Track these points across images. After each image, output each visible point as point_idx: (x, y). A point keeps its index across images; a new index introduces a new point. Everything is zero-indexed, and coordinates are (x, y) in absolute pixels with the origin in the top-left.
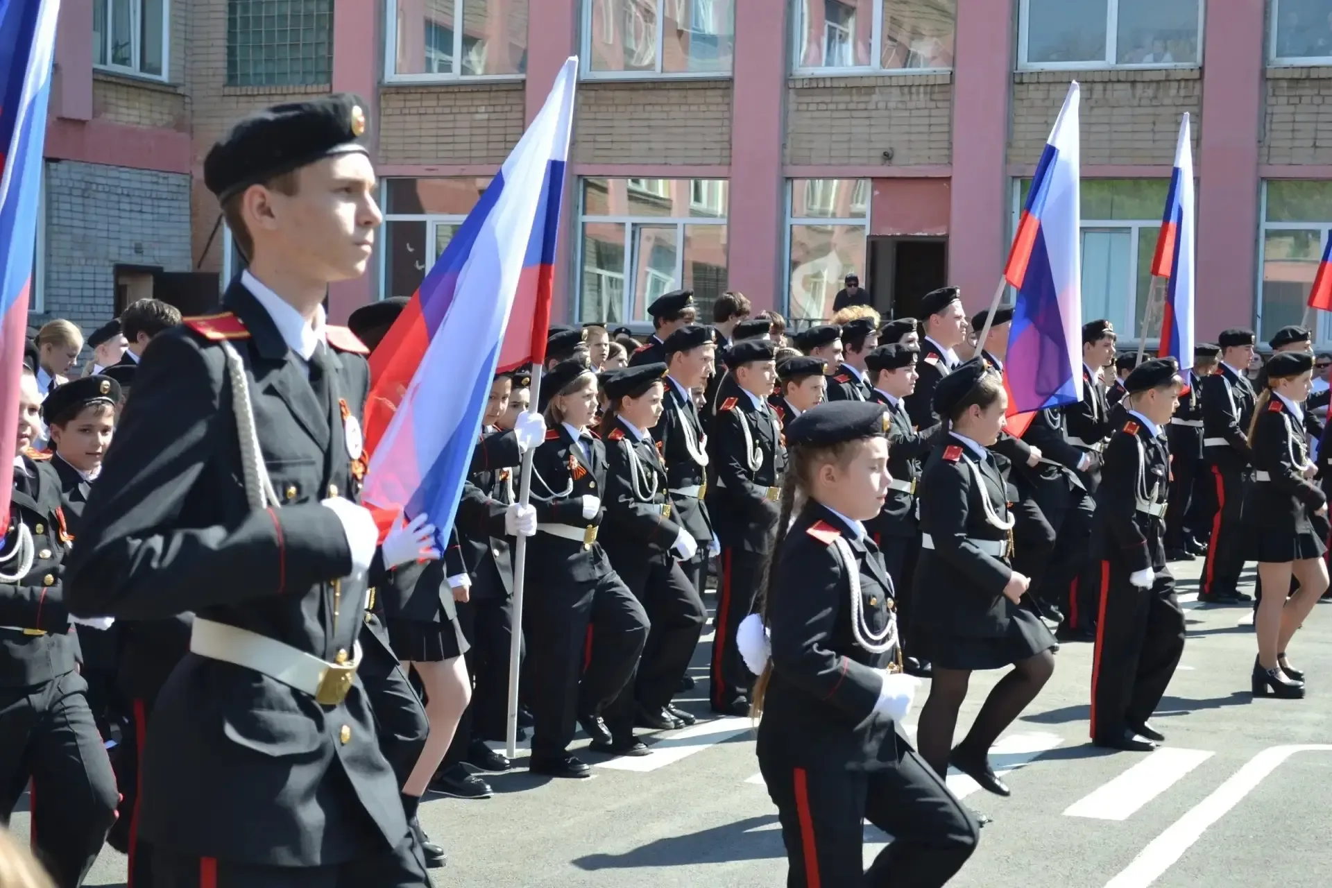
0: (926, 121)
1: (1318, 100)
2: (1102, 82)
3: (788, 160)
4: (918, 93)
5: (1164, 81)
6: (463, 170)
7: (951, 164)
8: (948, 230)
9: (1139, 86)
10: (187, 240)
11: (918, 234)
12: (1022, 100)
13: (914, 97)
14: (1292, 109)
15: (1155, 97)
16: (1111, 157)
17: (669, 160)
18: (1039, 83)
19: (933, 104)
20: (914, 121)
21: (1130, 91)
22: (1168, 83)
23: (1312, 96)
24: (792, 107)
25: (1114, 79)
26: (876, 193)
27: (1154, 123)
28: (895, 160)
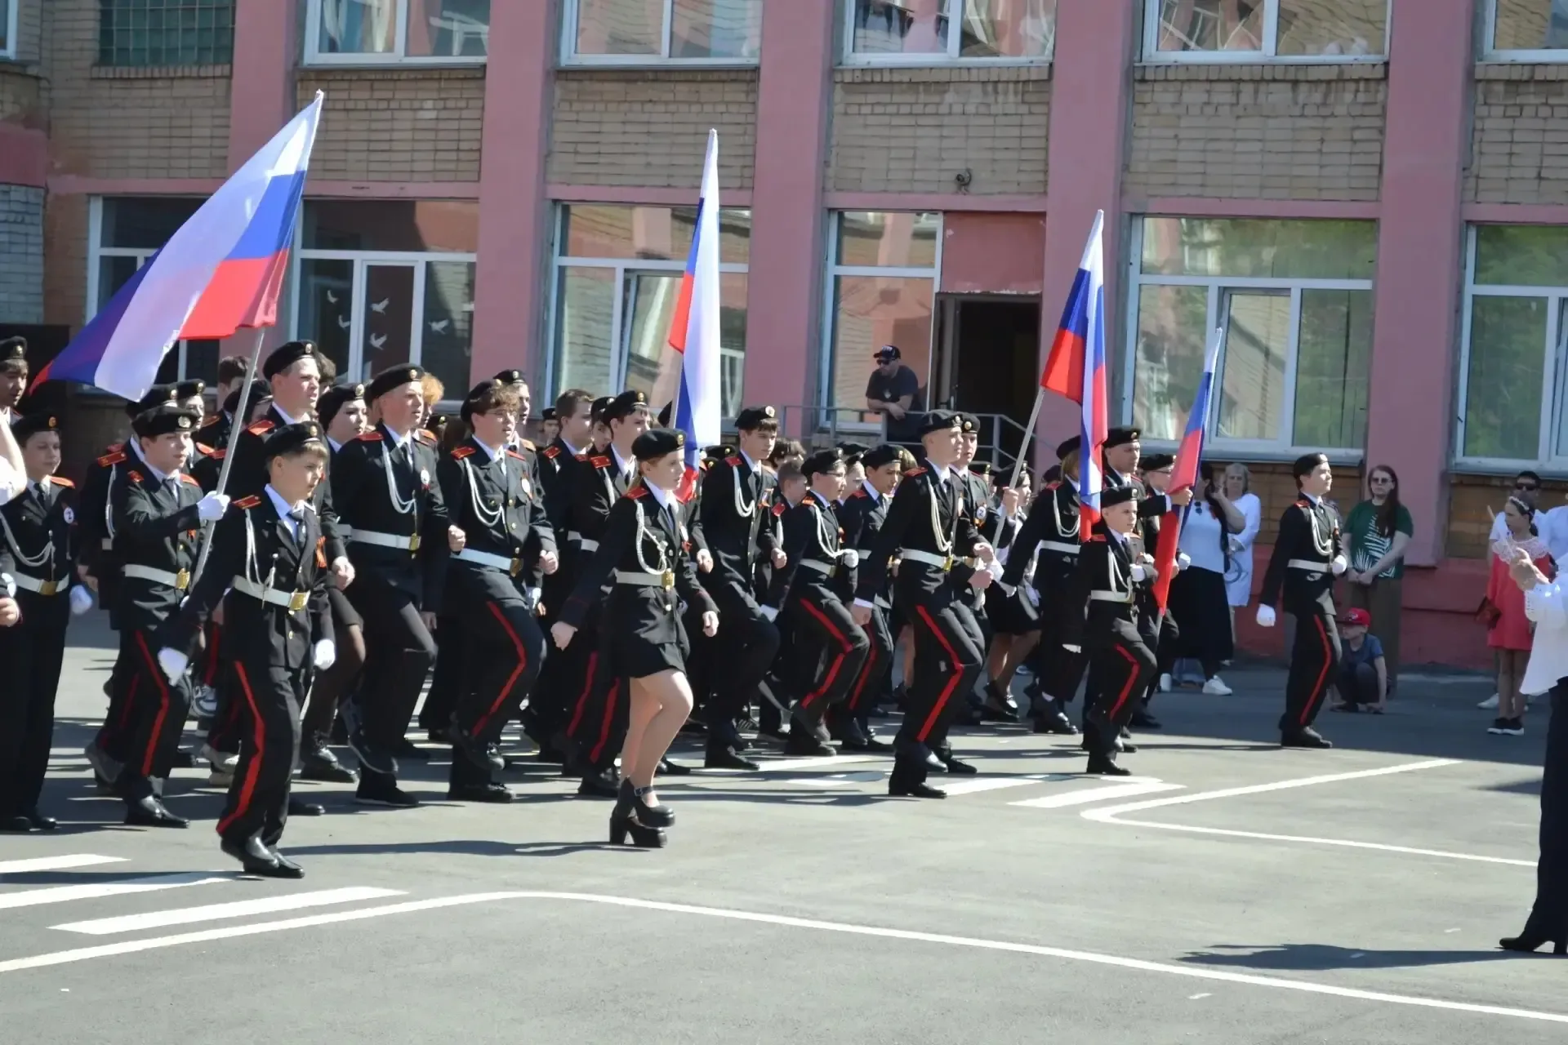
0: (1016, 132)
1: (1544, 111)
2: (1252, 81)
3: (830, 185)
4: (1006, 93)
5: (1339, 79)
6: (402, 188)
7: (1045, 193)
8: (1042, 287)
9: (1303, 88)
10: (39, 279)
11: (1004, 292)
12: (1144, 104)
13: (1001, 98)
14: (1508, 124)
15: (1324, 104)
16: (1262, 187)
17: (672, 182)
18: (1166, 80)
19: (1024, 109)
20: (998, 132)
21: (1290, 95)
22: (1340, 85)
23: (1537, 106)
24: (839, 108)
25: (1268, 76)
26: (950, 232)
27: (1322, 141)
28: (973, 188)
